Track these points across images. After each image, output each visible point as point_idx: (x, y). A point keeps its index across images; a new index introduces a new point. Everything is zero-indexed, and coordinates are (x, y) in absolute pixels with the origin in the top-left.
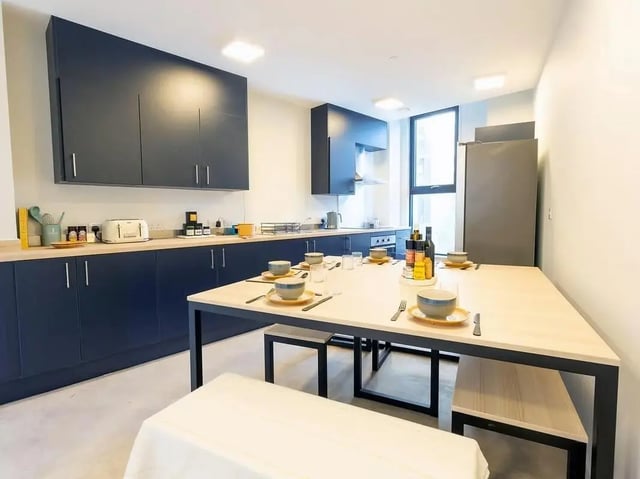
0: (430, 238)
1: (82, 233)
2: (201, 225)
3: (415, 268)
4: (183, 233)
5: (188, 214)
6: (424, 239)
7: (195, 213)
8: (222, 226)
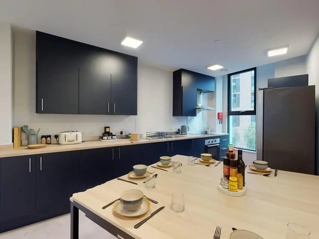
0: (241, 158)
1: (49, 139)
2: (112, 133)
3: (230, 183)
4: (101, 138)
5: (106, 128)
6: (236, 158)
7: (109, 127)
8: (124, 134)
